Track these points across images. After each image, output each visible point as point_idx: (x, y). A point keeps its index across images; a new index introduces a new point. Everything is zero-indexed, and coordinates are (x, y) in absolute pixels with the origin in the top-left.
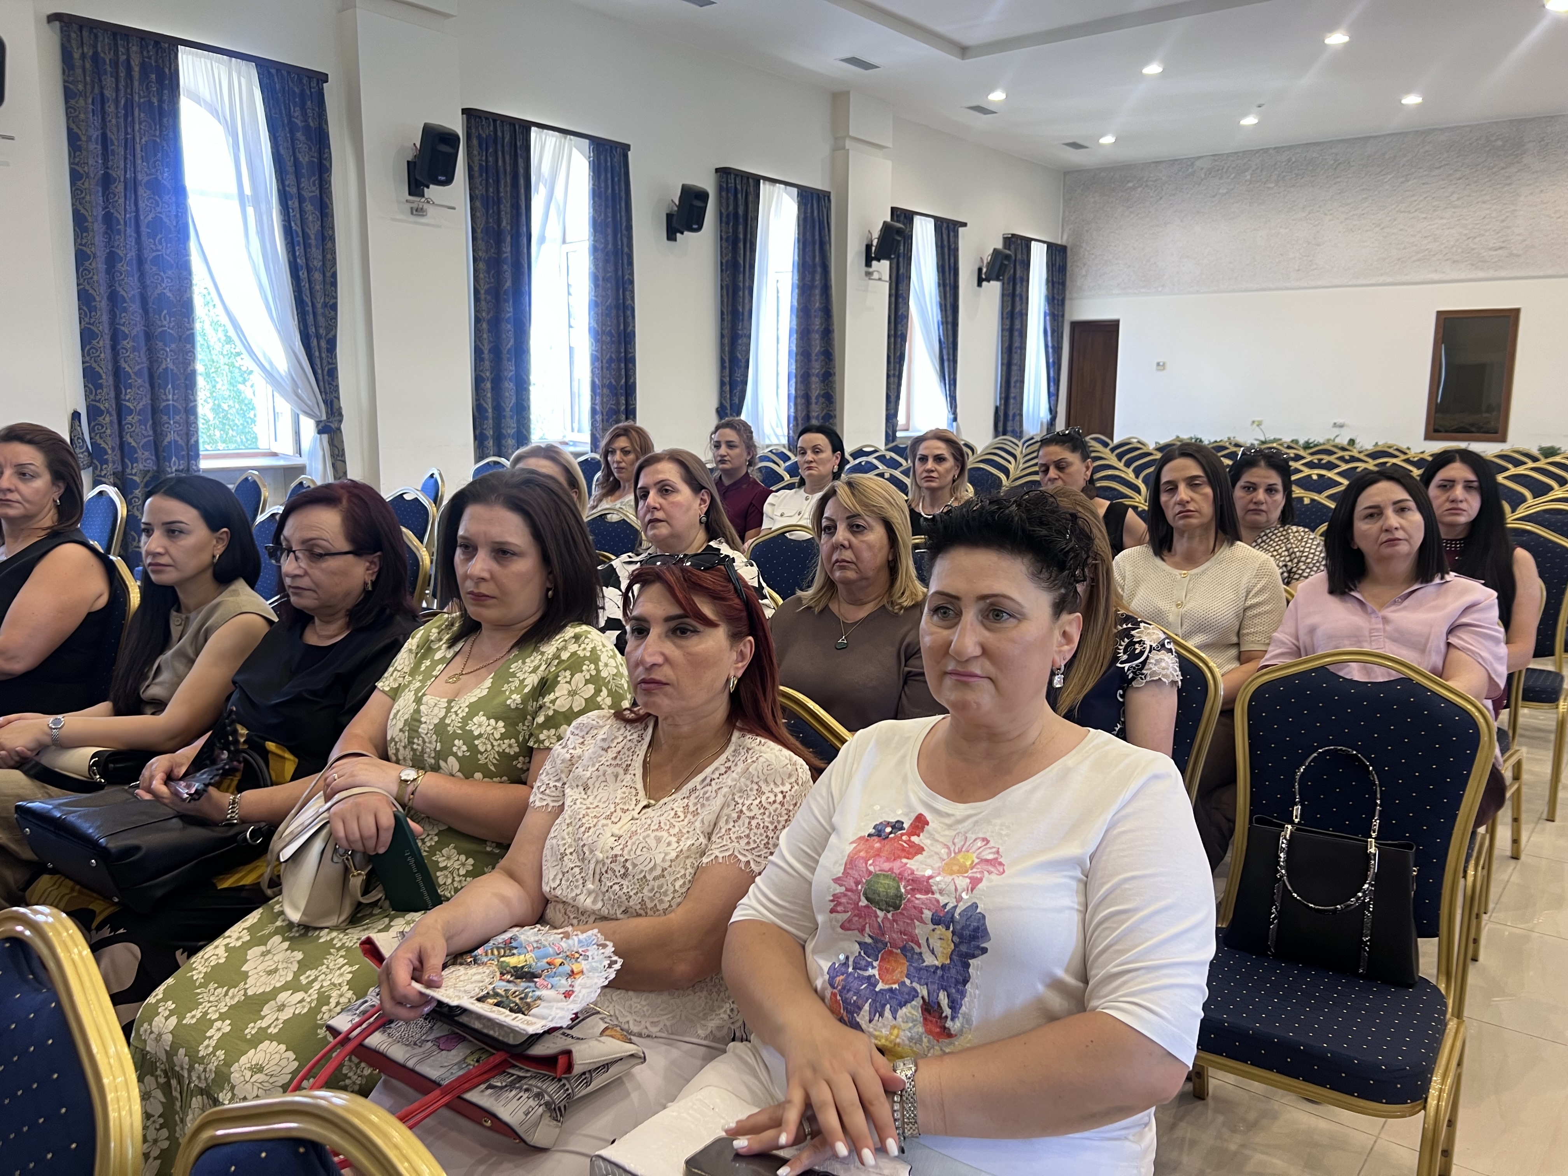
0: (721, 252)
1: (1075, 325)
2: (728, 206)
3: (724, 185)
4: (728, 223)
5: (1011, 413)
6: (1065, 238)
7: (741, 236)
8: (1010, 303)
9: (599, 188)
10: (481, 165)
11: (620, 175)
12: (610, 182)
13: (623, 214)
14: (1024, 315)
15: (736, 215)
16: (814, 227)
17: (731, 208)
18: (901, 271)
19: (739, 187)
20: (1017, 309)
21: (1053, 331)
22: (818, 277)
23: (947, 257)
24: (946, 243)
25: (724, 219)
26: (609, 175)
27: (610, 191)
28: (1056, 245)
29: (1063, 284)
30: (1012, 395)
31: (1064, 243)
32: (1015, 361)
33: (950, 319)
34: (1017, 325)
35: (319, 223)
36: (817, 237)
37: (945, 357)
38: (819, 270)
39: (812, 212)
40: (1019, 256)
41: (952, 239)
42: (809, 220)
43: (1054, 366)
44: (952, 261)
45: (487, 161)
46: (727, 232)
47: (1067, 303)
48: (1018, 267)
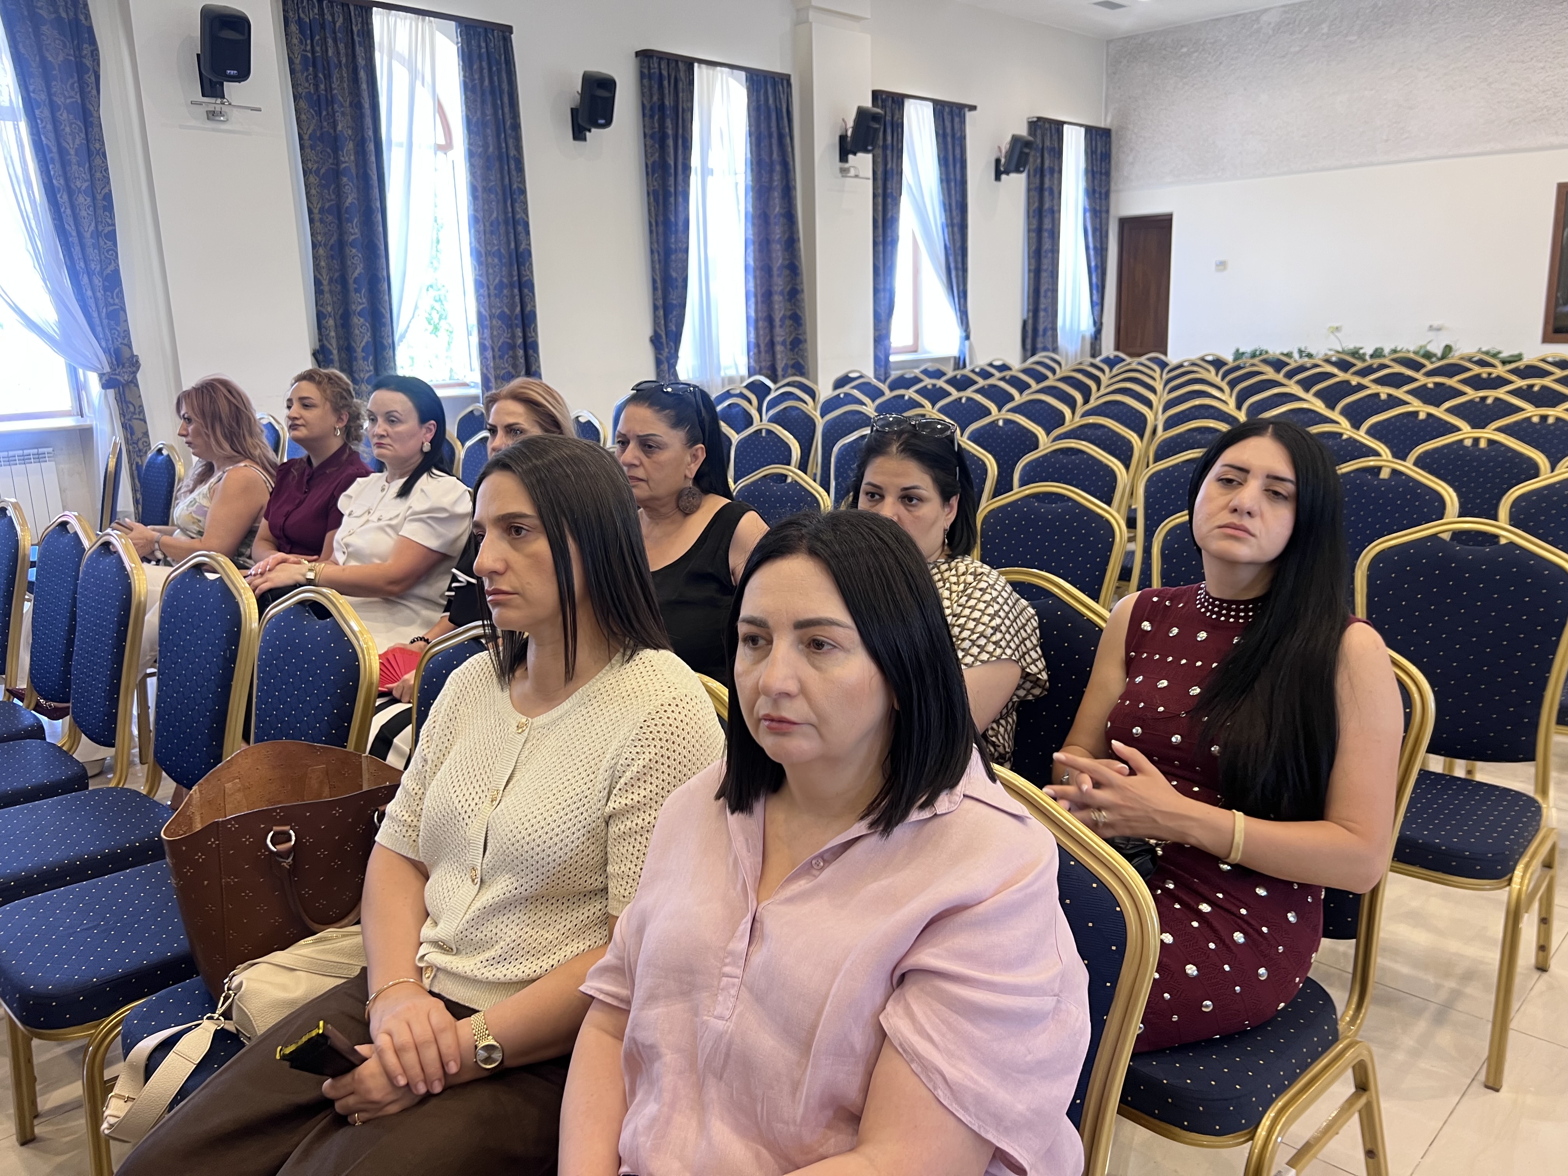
0: (646, 151)
1: (1124, 222)
2: (651, 96)
3: (646, 71)
4: (652, 117)
5: (1041, 328)
6: (1109, 119)
7: (670, 132)
8: (1036, 199)
9: (473, 80)
10: (304, 57)
11: (498, 63)
12: (486, 71)
13: (507, 110)
14: (1055, 213)
15: (662, 107)
16: (769, 117)
17: (655, 98)
18: (889, 166)
19: (665, 73)
20: (1047, 206)
21: (1094, 230)
22: (777, 177)
23: (950, 147)
24: (949, 130)
25: (647, 112)
26: (485, 64)
27: (486, 83)
28: (1097, 129)
29: (1108, 174)
30: (1042, 306)
31: (1108, 126)
32: (1044, 267)
33: (957, 220)
34: (1047, 224)
35: (83, 135)
36: (774, 129)
37: (952, 266)
38: (778, 168)
39: (767, 100)
40: (1048, 143)
41: (957, 126)
42: (763, 108)
43: (1097, 271)
44: (958, 151)
45: (313, 51)
46: (653, 128)
47: (1113, 197)
48: (1046, 155)
